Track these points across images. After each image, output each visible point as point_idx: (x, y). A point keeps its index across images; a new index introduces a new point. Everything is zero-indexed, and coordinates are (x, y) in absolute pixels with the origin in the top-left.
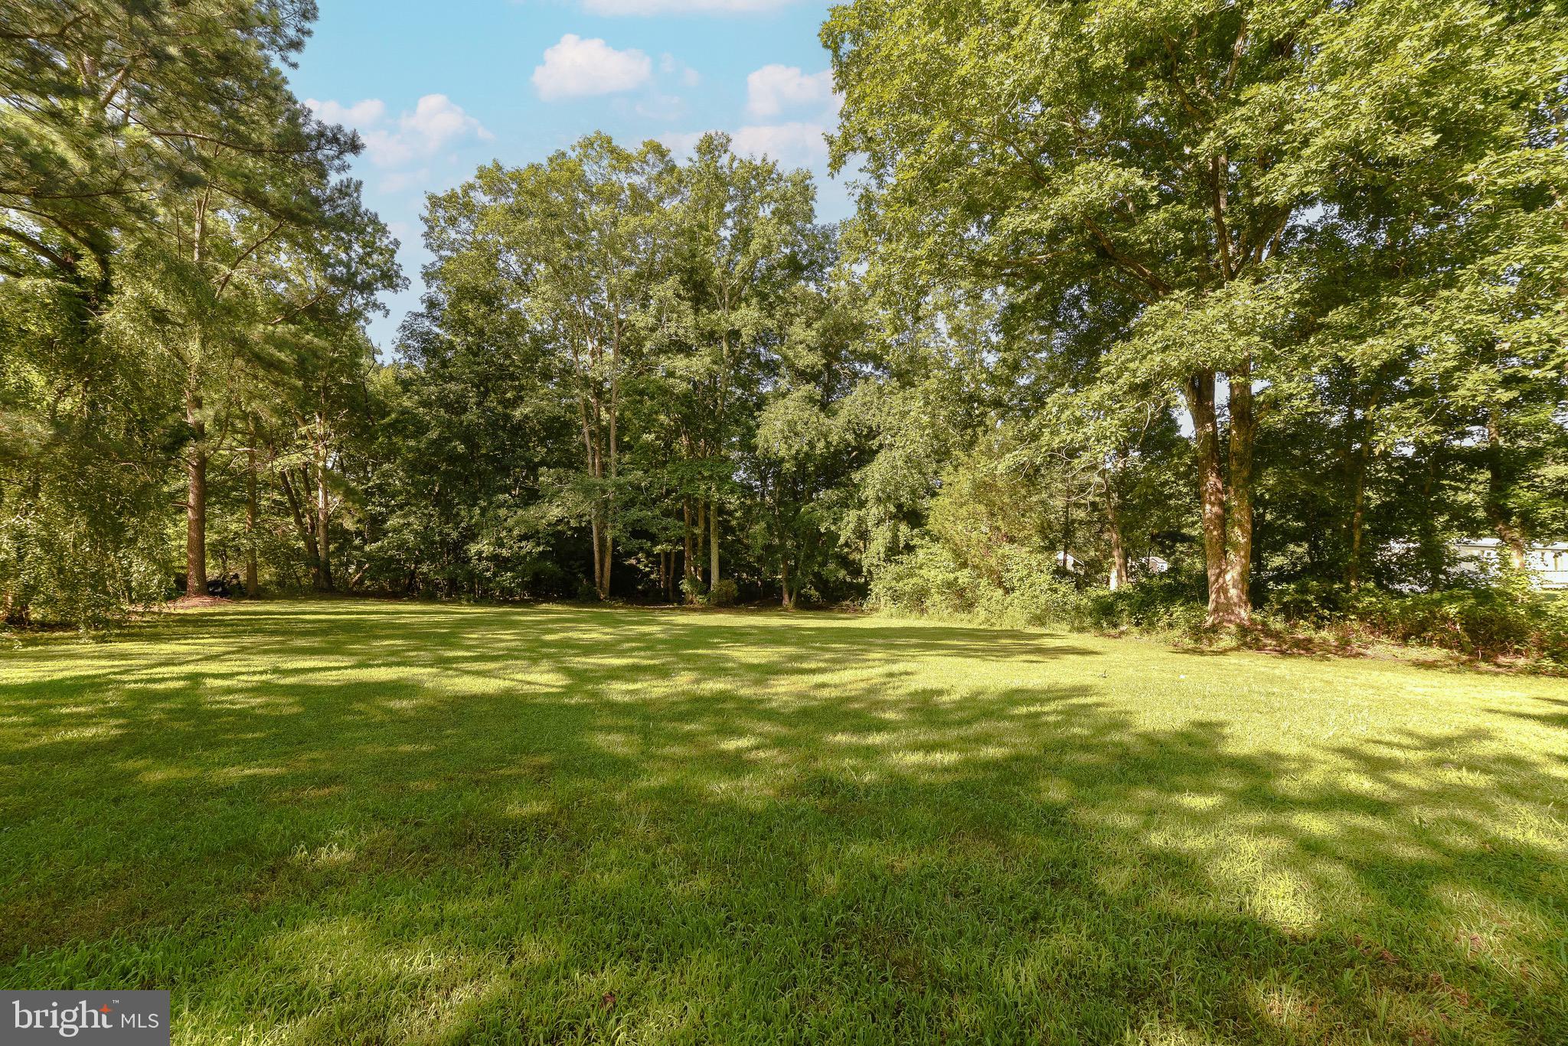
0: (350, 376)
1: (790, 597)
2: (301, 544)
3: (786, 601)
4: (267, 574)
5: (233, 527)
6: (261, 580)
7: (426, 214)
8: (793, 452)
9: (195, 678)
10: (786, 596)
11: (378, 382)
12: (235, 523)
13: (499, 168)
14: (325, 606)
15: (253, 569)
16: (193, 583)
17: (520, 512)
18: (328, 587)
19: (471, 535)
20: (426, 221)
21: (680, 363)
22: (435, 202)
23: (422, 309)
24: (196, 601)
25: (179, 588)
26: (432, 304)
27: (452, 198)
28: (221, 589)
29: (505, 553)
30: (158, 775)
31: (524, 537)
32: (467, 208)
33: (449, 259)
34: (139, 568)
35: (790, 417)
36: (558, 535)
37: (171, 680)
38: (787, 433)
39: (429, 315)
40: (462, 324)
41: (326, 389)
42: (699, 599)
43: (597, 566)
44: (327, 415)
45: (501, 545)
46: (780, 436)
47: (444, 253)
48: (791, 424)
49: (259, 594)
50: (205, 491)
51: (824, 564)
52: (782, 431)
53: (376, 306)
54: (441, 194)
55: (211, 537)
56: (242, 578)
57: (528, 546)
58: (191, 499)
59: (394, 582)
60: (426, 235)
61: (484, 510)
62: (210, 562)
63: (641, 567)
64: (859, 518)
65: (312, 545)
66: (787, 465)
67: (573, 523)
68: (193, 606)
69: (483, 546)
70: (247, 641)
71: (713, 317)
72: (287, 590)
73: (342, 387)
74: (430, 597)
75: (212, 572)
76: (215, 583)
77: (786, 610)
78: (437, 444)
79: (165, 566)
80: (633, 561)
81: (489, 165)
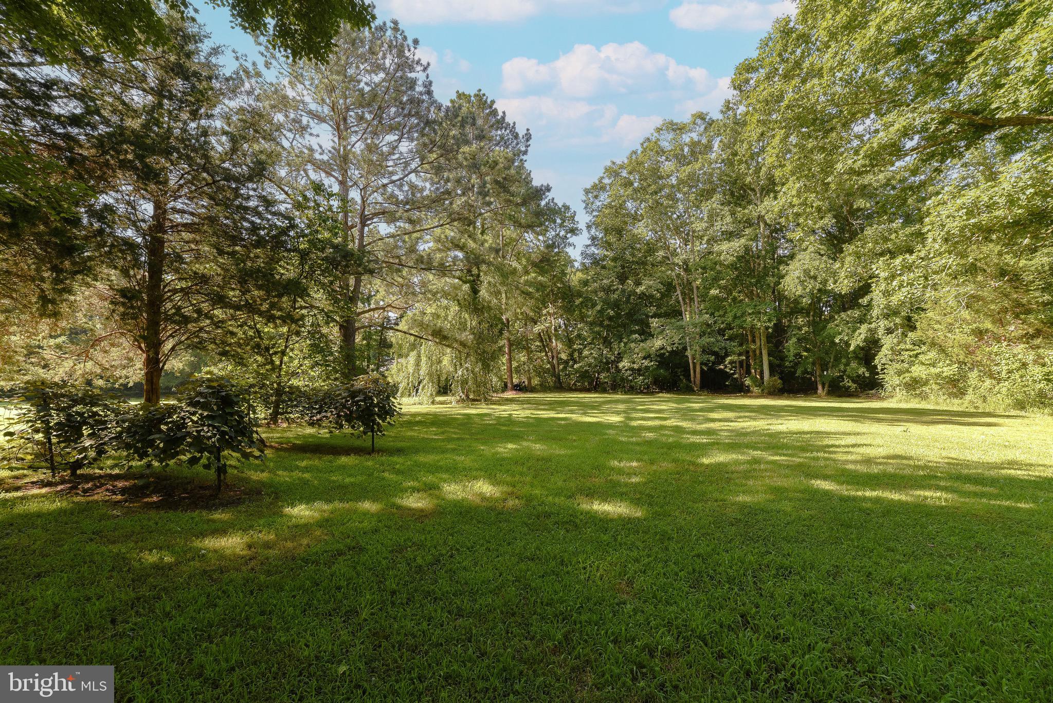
0: (562, 282)
1: (823, 388)
2: (549, 366)
3: (820, 391)
4: (536, 381)
5: (522, 359)
6: (533, 384)
7: (584, 198)
8: (808, 290)
9: (510, 415)
10: (820, 387)
11: (575, 278)
12: (522, 357)
13: (614, 163)
14: (557, 395)
15: (529, 379)
16: (509, 385)
17: (642, 344)
18: (560, 387)
19: (620, 358)
20: (584, 201)
21: (725, 246)
22: (587, 192)
23: (589, 242)
24: (510, 393)
25: (505, 388)
26: (593, 239)
27: (595, 187)
28: (519, 388)
29: (636, 366)
30: (504, 428)
31: (645, 358)
32: (603, 188)
33: (597, 216)
34: (495, 379)
35: (806, 266)
36: (662, 355)
37: (505, 414)
38: (803, 278)
39: (593, 244)
40: (608, 245)
41: (552, 290)
42: (756, 390)
43: (692, 372)
44: (554, 302)
45: (634, 363)
46: (797, 281)
47: (595, 213)
48: (806, 272)
49: (532, 390)
50: (511, 345)
51: (847, 364)
52: (798, 278)
53: (570, 245)
54: (589, 187)
55: (515, 364)
56: (526, 383)
57: (646, 363)
58: (506, 350)
59: (590, 384)
60: (586, 208)
61: (626, 344)
62: (515, 376)
63: (728, 370)
64: (870, 330)
65: (553, 367)
66: (804, 300)
67: (669, 349)
68: (510, 394)
69: (624, 364)
70: (525, 406)
71: (746, 211)
72: (544, 388)
73: (559, 288)
74: (604, 391)
75: (516, 381)
76: (517, 386)
77: (820, 397)
78: (601, 312)
79: (500, 378)
80: (722, 367)
81: (609, 164)
